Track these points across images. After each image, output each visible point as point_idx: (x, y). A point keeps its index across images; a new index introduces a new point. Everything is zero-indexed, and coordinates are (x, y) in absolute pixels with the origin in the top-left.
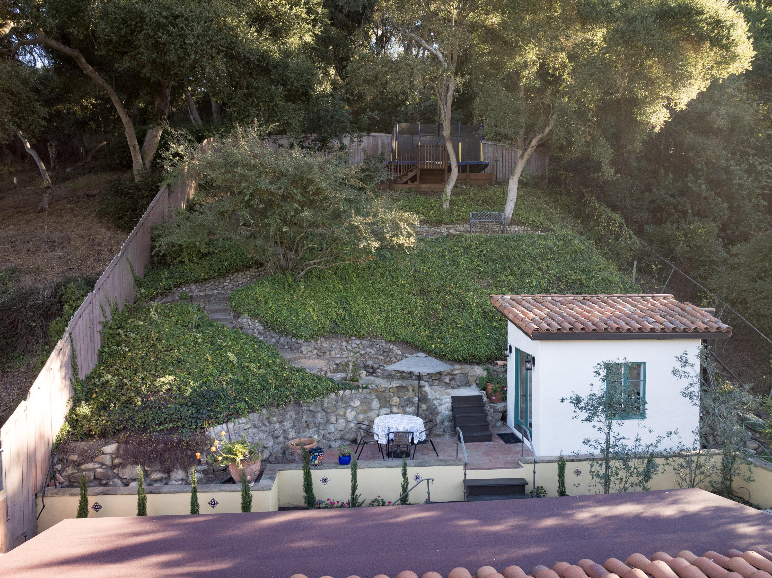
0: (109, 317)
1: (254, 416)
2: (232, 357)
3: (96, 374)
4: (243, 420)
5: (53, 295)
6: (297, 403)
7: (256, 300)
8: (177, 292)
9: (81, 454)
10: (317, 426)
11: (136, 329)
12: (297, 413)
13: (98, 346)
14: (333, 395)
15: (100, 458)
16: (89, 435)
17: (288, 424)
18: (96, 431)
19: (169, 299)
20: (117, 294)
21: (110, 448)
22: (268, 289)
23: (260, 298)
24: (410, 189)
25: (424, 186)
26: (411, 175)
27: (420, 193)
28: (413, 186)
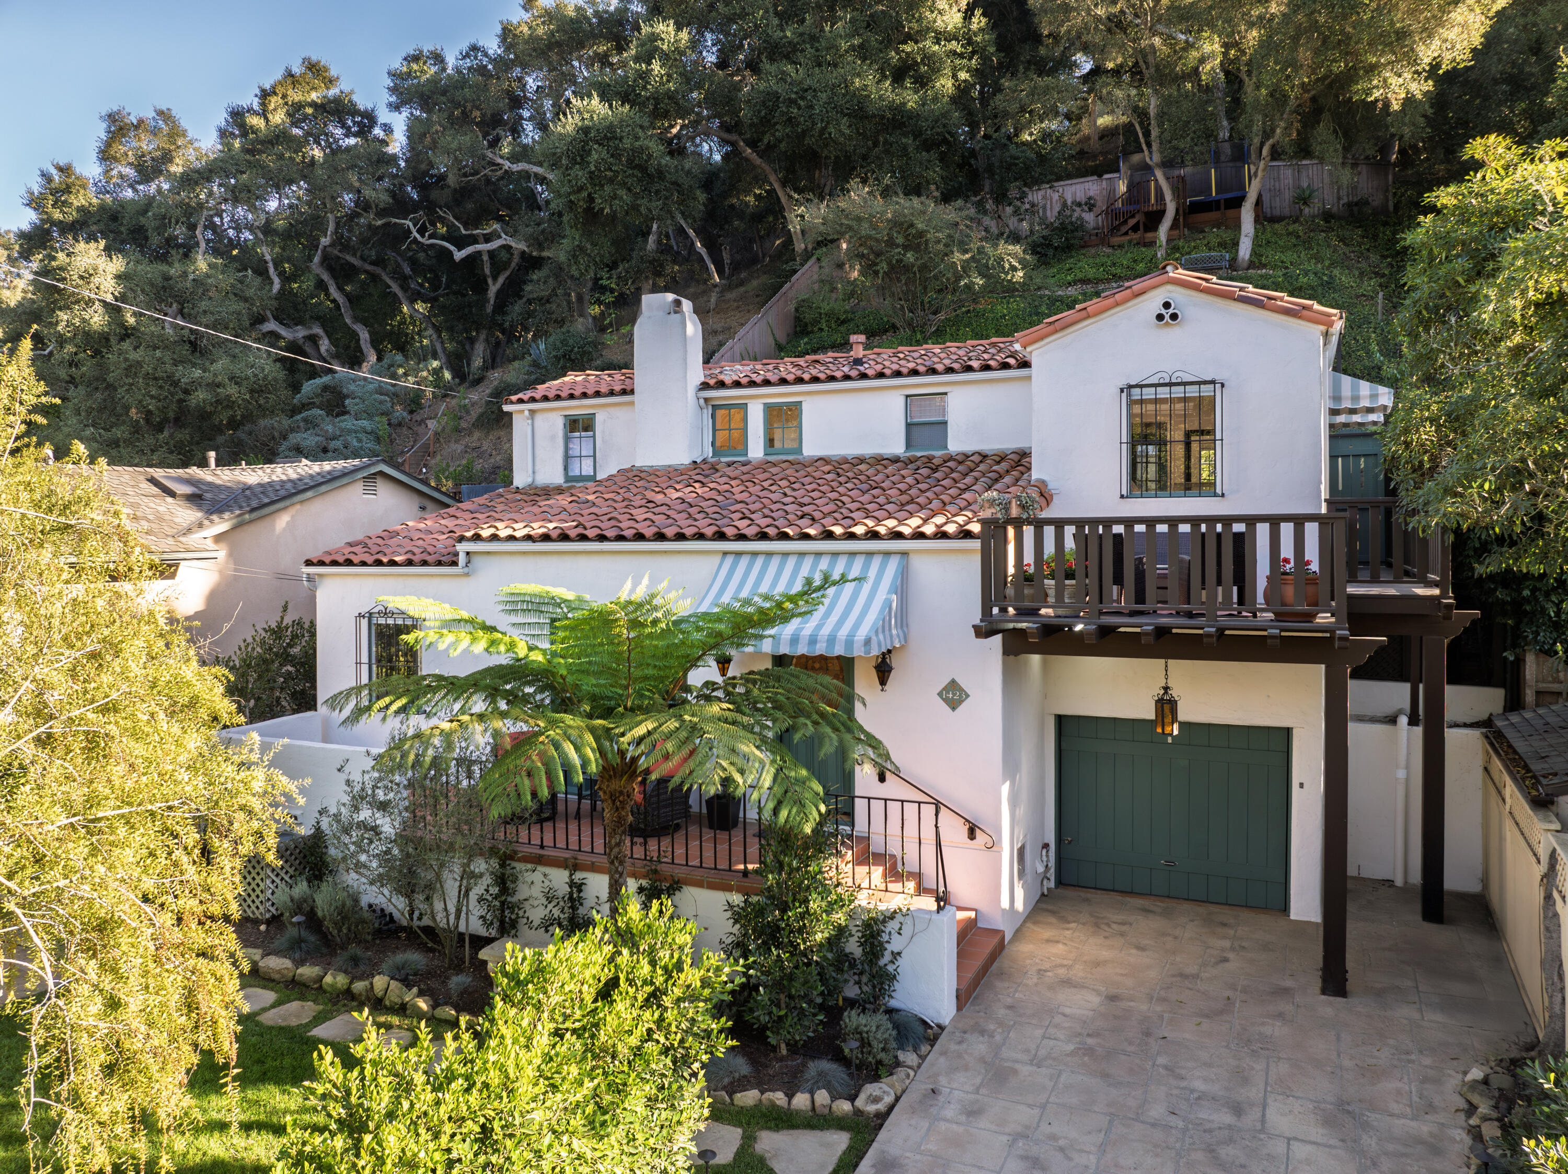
24: (1130, 242)
25: (1150, 235)
26: (1132, 222)
27: (1145, 245)
28: (1135, 236)
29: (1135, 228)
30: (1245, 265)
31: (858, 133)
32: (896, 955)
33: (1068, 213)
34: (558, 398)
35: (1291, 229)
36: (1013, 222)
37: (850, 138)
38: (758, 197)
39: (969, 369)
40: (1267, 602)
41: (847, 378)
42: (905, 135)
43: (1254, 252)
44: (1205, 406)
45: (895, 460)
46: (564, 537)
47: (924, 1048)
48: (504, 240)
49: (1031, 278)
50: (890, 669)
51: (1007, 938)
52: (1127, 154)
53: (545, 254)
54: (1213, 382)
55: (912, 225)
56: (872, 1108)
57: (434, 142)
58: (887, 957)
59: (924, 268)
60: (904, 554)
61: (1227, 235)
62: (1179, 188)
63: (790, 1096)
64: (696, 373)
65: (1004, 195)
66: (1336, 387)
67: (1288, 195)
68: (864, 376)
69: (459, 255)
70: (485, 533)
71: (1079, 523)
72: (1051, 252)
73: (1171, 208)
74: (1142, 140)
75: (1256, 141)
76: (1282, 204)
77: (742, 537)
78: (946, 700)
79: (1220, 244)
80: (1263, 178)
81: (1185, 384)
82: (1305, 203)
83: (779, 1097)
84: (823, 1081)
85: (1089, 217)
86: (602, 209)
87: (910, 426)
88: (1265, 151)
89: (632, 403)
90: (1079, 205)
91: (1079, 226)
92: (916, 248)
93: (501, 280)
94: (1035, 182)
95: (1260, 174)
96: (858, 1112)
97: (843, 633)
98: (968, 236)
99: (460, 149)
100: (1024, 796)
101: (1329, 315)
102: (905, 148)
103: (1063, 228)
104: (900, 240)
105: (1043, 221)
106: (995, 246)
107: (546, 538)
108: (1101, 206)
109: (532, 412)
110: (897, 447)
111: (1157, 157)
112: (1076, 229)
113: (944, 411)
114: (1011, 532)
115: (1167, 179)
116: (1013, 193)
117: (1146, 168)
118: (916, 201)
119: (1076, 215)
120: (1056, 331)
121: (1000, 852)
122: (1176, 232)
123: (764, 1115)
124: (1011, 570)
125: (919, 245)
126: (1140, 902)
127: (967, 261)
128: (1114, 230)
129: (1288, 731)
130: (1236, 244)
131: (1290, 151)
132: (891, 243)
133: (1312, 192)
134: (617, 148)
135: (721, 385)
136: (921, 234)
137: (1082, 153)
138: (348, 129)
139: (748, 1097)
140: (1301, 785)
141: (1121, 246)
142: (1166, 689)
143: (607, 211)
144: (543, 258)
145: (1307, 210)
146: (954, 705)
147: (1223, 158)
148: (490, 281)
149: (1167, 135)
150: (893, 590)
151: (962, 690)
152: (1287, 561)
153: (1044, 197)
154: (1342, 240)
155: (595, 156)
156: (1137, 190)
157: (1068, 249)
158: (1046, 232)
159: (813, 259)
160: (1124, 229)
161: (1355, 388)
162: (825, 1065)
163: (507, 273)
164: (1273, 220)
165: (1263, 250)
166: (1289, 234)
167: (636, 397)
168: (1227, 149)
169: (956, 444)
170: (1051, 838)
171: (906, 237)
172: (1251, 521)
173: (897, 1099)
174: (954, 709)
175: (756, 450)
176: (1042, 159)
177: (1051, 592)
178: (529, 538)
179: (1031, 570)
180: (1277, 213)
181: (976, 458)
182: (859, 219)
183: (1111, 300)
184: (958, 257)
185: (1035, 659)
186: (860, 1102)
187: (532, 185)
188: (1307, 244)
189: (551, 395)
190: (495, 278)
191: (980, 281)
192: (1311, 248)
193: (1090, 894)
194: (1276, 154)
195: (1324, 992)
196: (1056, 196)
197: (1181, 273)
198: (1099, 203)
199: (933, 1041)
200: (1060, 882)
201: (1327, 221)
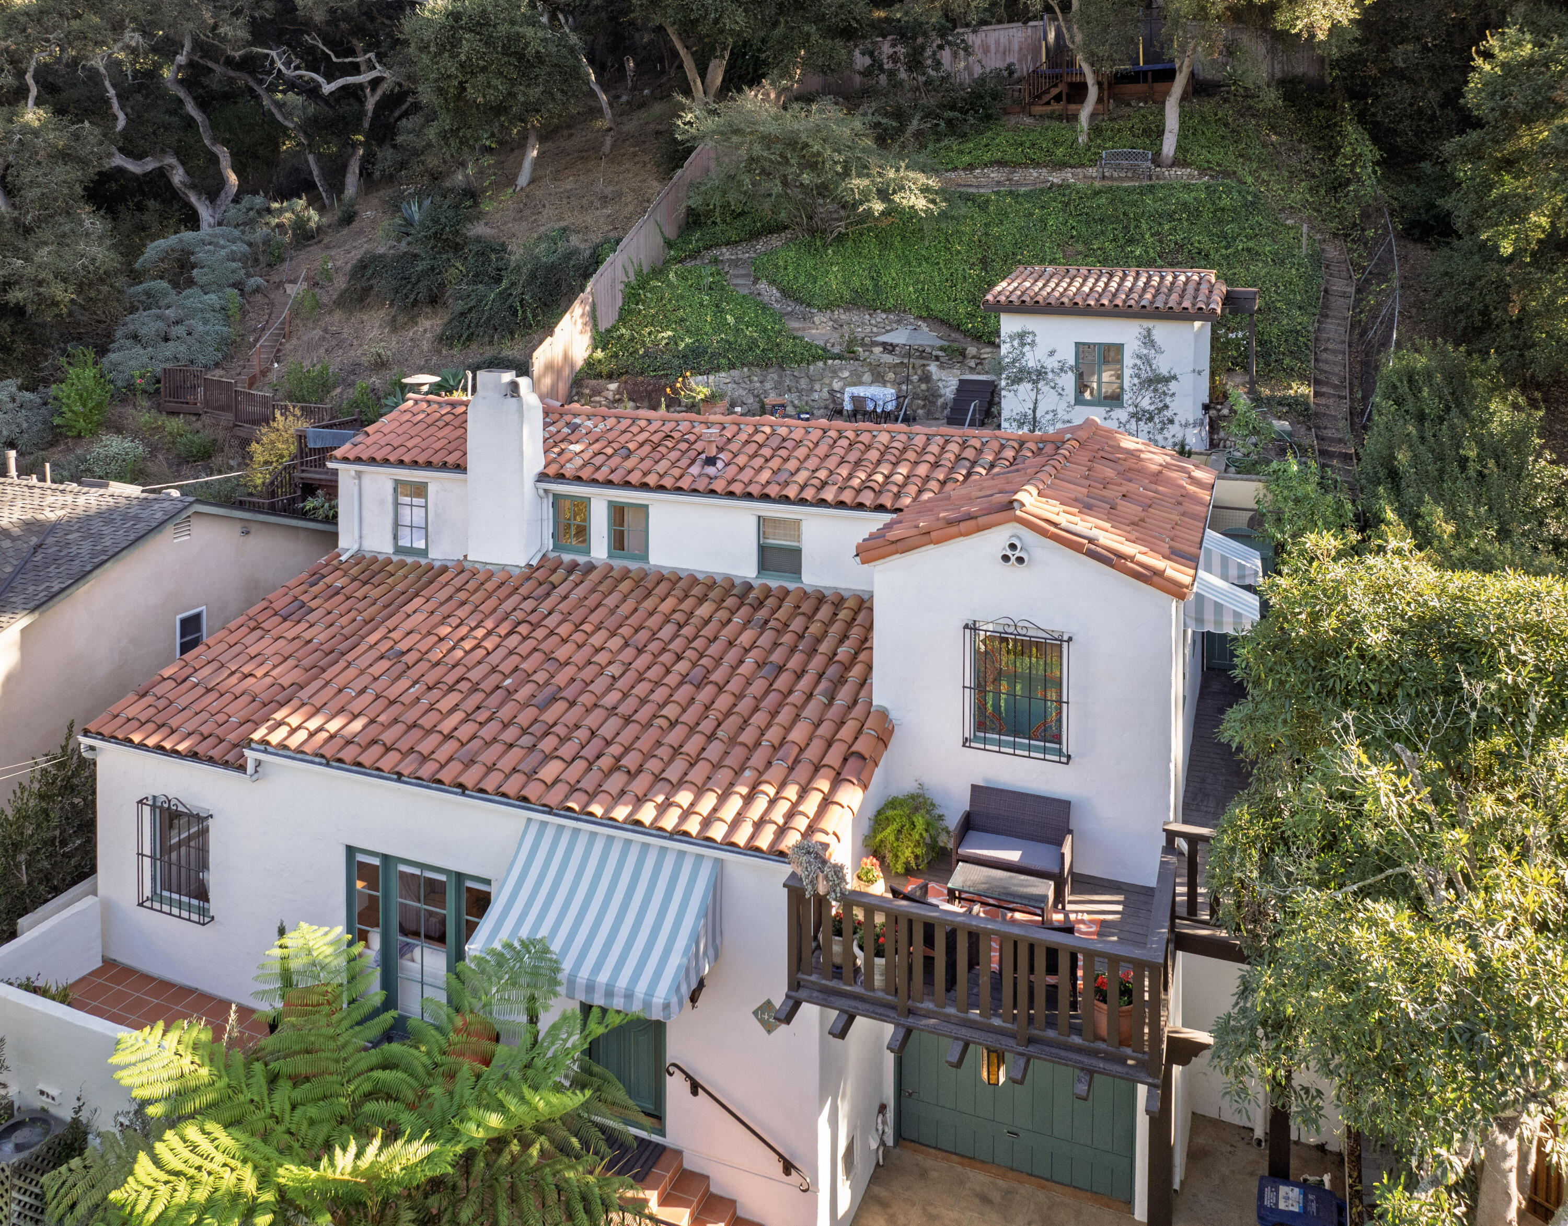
0: (632, 278)
1: (735, 373)
2: (730, 319)
3: (615, 328)
4: (723, 374)
5: (591, 256)
6: (781, 367)
7: (776, 266)
8: (708, 255)
9: (592, 390)
10: (800, 391)
11: (653, 290)
12: (780, 376)
13: (619, 303)
14: (821, 364)
15: (605, 393)
16: (599, 376)
17: (768, 385)
18: (604, 373)
19: (698, 262)
20: (642, 256)
21: (613, 386)
22: (792, 254)
23: (781, 263)
24: (1052, 112)
26: (1054, 91)
27: (1068, 118)
28: (1056, 107)
29: (1058, 98)
30: (1169, 162)
34: (387, 461)
39: (822, 502)
41: (694, 490)
43: (1179, 147)
45: (743, 588)
48: (378, 72)
50: (701, 988)
60: (718, 859)
64: (536, 461)
68: (712, 491)
69: (328, 88)
73: (1093, 92)
77: (546, 806)
78: (761, 1021)
109: (359, 474)
110: (751, 572)
113: (798, 536)
120: (899, 553)
122: (1100, 107)
126: (978, 1178)
128: (1036, 98)
130: (1160, 134)
135: (562, 477)
141: (1042, 116)
146: (769, 1027)
150: (702, 912)
157: (986, 118)
160: (1046, 98)
167: (469, 476)
169: (809, 574)
174: (769, 1032)
175: (600, 552)
178: (321, 756)
191: (880, 207)
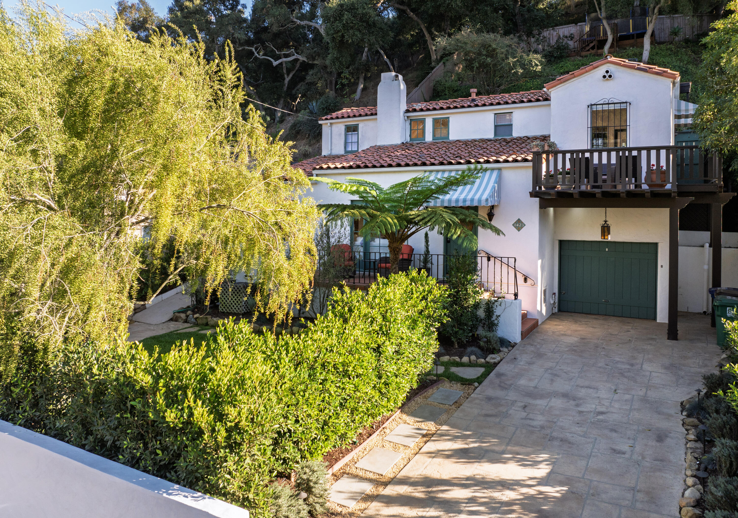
24: (590, 54)
25: (600, 51)
26: (592, 45)
27: (597, 56)
28: (593, 52)
29: (593, 48)
31: (465, 5)
32: (498, 316)
33: (561, 41)
34: (343, 117)
35: (668, 47)
36: (535, 46)
37: (461, 8)
38: (412, 35)
39: (522, 102)
40: (645, 180)
41: (469, 106)
42: (487, 6)
44: (622, 113)
45: (490, 140)
46: (358, 167)
47: (510, 348)
48: (296, 56)
49: (545, 70)
50: (493, 215)
51: (540, 323)
52: (589, 13)
53: (316, 62)
54: (626, 103)
55: (490, 46)
56: (492, 361)
57: (268, 12)
58: (494, 318)
59: (495, 65)
60: (500, 169)
61: (636, 50)
62: (615, 29)
63: (461, 358)
64: (404, 107)
65: (531, 33)
66: (679, 105)
67: (667, 32)
68: (477, 106)
69: (275, 63)
70: (325, 166)
71: (572, 152)
72: (553, 59)
73: (610, 38)
74: (597, 7)
75: (652, 6)
76: (664, 36)
77: (433, 164)
78: (515, 227)
79: (633, 55)
80: (655, 23)
81: (614, 103)
82: (676, 35)
83: (457, 359)
84: (472, 353)
85: (571, 43)
86: (347, 41)
87: (496, 127)
88: (656, 11)
89: (376, 119)
90: (566, 37)
91: (566, 47)
92: (492, 57)
93: (291, 75)
94: (546, 27)
95: (653, 21)
96: (488, 362)
97: (477, 197)
98: (516, 51)
99: (279, 15)
100: (546, 268)
101: (675, 74)
102: (486, 11)
103: (559, 48)
104: (485, 53)
105: (549, 45)
106: (528, 55)
107: (351, 167)
108: (577, 37)
109: (331, 124)
110: (491, 136)
111: (604, 15)
112: (565, 49)
113: (511, 120)
114: (544, 156)
115: (609, 24)
116: (535, 32)
117: (599, 20)
118: (492, 36)
119: (565, 42)
120: (561, 83)
121: (537, 288)
122: (613, 50)
123: (451, 363)
124: (544, 173)
125: (493, 54)
126: (594, 316)
127: (515, 62)
128: (583, 49)
129: (656, 244)
130: (642, 54)
131: (667, 10)
132: (480, 54)
133: (680, 29)
134: (355, 13)
135: (415, 110)
136: (494, 50)
137: (567, 13)
138: (227, 6)
139: (446, 358)
140: (662, 266)
141: (586, 56)
142: (606, 221)
143: (350, 41)
144: (314, 64)
145: (677, 38)
146: (519, 229)
147: (636, 15)
148: (286, 76)
149: (609, 4)
150: (496, 182)
151: (522, 223)
152: (653, 165)
153: (549, 34)
154: (694, 52)
155: (346, 17)
156: (594, 30)
157: (561, 58)
158: (550, 50)
159: (442, 63)
160: (587, 48)
161: (687, 106)
162: (474, 349)
163: (294, 72)
164: (660, 43)
165: (654, 57)
166: (667, 50)
167: (378, 116)
168: (638, 10)
169: (516, 134)
170: (556, 290)
171: (487, 51)
172: (639, 149)
173: (501, 360)
174: (519, 230)
175: (429, 138)
176: (548, 16)
177: (560, 180)
178: (343, 168)
179: (552, 173)
180: (662, 40)
181: (525, 138)
182: (465, 43)
183: (584, 70)
184: (511, 60)
185: (551, 209)
186: (488, 359)
187: (306, 31)
188: (676, 54)
189: (340, 116)
190: (288, 75)
191: (521, 71)
192: (678, 56)
193: (572, 314)
194: (660, 12)
195: (668, 339)
196: (555, 33)
197: (613, 59)
198: (576, 37)
199: (513, 347)
200: (560, 310)
201: (686, 43)
